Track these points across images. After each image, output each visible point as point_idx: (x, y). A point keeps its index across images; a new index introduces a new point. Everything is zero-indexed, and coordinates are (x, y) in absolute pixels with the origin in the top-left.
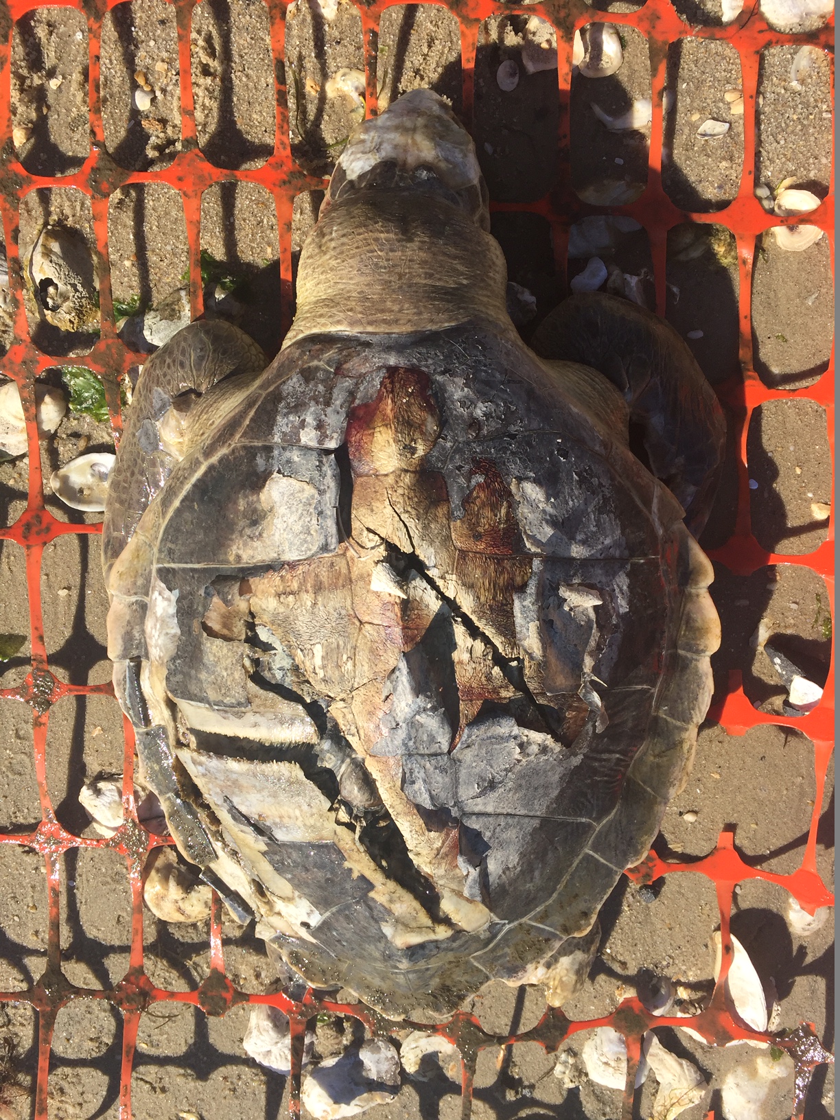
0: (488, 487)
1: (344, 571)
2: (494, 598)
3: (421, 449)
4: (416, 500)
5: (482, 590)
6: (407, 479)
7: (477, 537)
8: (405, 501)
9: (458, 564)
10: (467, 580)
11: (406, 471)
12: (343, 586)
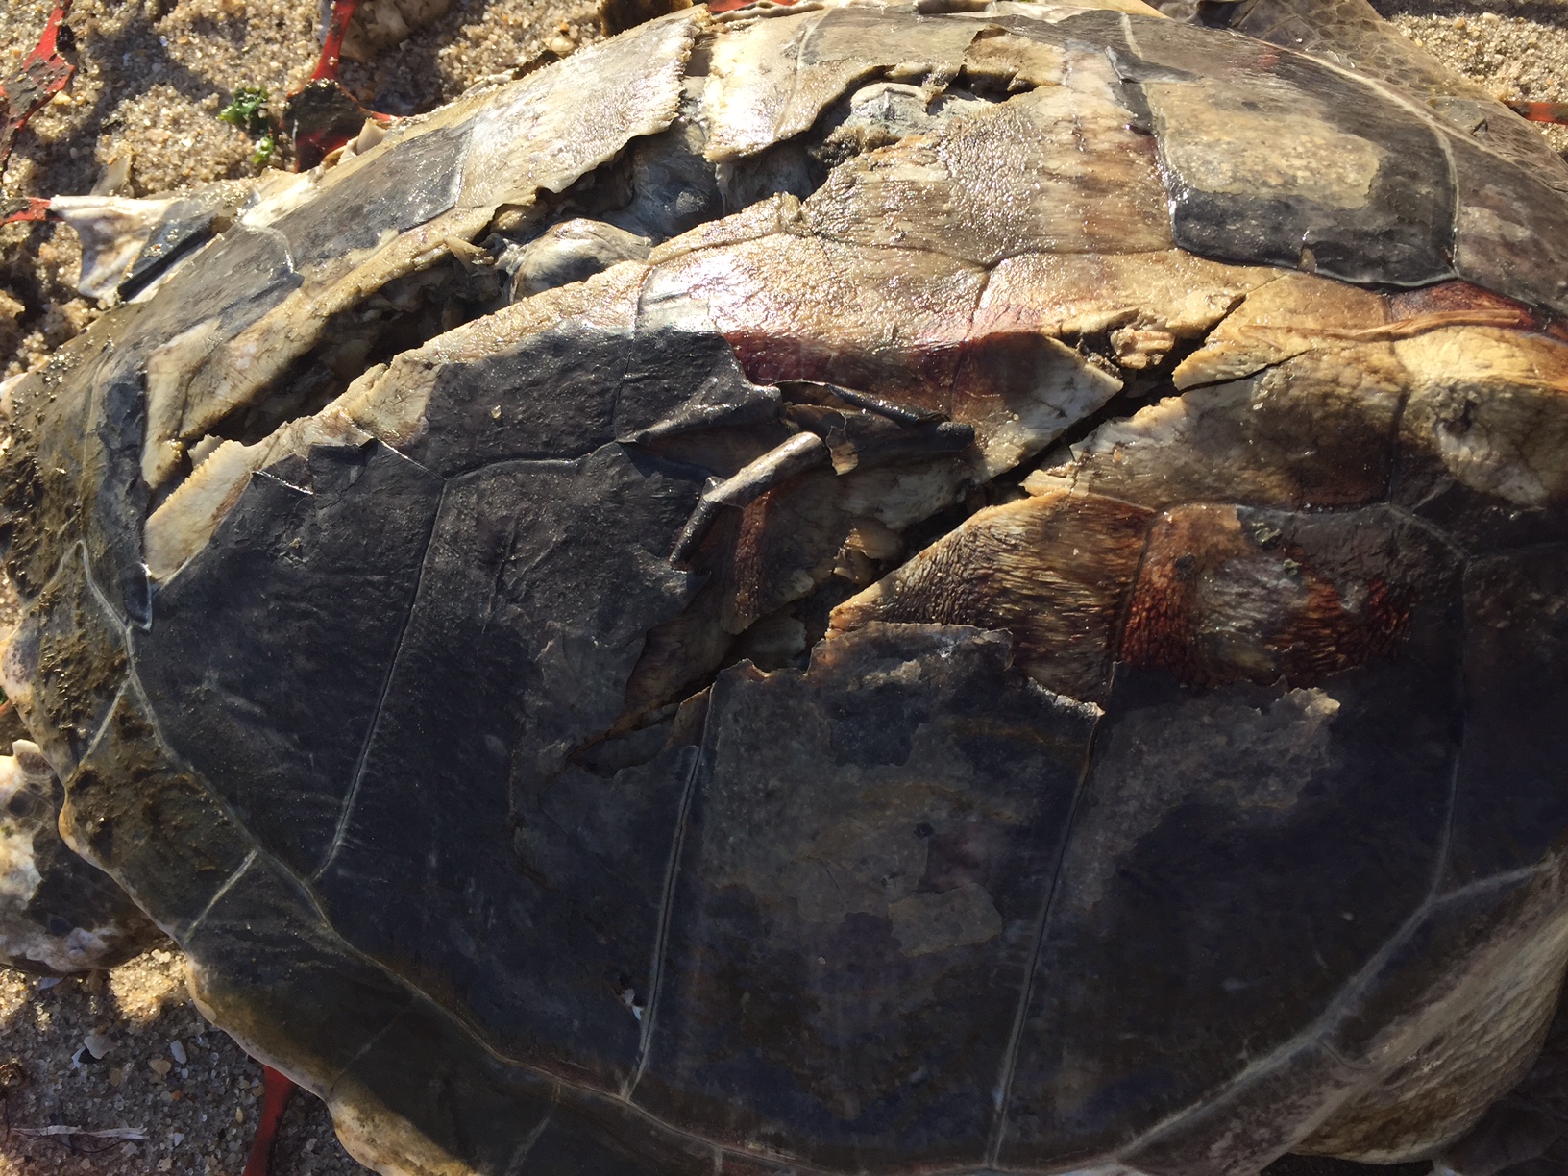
0: (1324, 623)
1: (1131, 241)
2: (1004, 592)
3: (1461, 452)
4: (1318, 415)
5: (1031, 561)
6: (1378, 399)
7: (1187, 571)
8: (1320, 382)
9: (1117, 507)
10: (1066, 529)
11: (1403, 397)
12: (1090, 235)
